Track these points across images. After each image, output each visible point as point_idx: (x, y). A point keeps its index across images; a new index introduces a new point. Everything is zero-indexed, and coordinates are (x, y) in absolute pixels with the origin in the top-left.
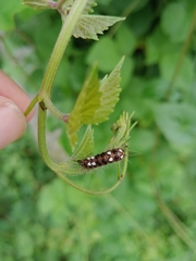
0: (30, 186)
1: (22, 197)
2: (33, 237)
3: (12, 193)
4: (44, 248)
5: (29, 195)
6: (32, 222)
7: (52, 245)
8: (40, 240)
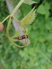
0: (16, 50)
1: (14, 53)
2: (17, 64)
3: (12, 52)
4: (20, 67)
5: (16, 52)
6: (17, 60)
7: (22, 66)
8: (19, 65)
